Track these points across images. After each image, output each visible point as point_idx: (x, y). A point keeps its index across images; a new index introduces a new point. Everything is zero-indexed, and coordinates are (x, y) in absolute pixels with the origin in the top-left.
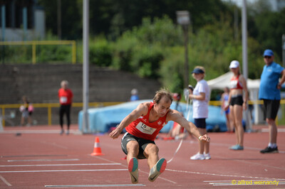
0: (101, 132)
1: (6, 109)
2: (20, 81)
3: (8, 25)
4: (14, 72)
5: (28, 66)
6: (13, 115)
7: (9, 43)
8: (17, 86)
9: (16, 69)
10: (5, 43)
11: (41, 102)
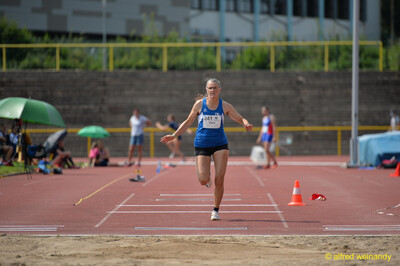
0: (371, 166)
1: (281, 132)
2: (306, 94)
3: (328, 15)
4: (299, 83)
5: (318, 75)
6: (289, 141)
7: (300, 43)
8: (301, 102)
9: (301, 79)
10: (291, 43)
11: (332, 125)
